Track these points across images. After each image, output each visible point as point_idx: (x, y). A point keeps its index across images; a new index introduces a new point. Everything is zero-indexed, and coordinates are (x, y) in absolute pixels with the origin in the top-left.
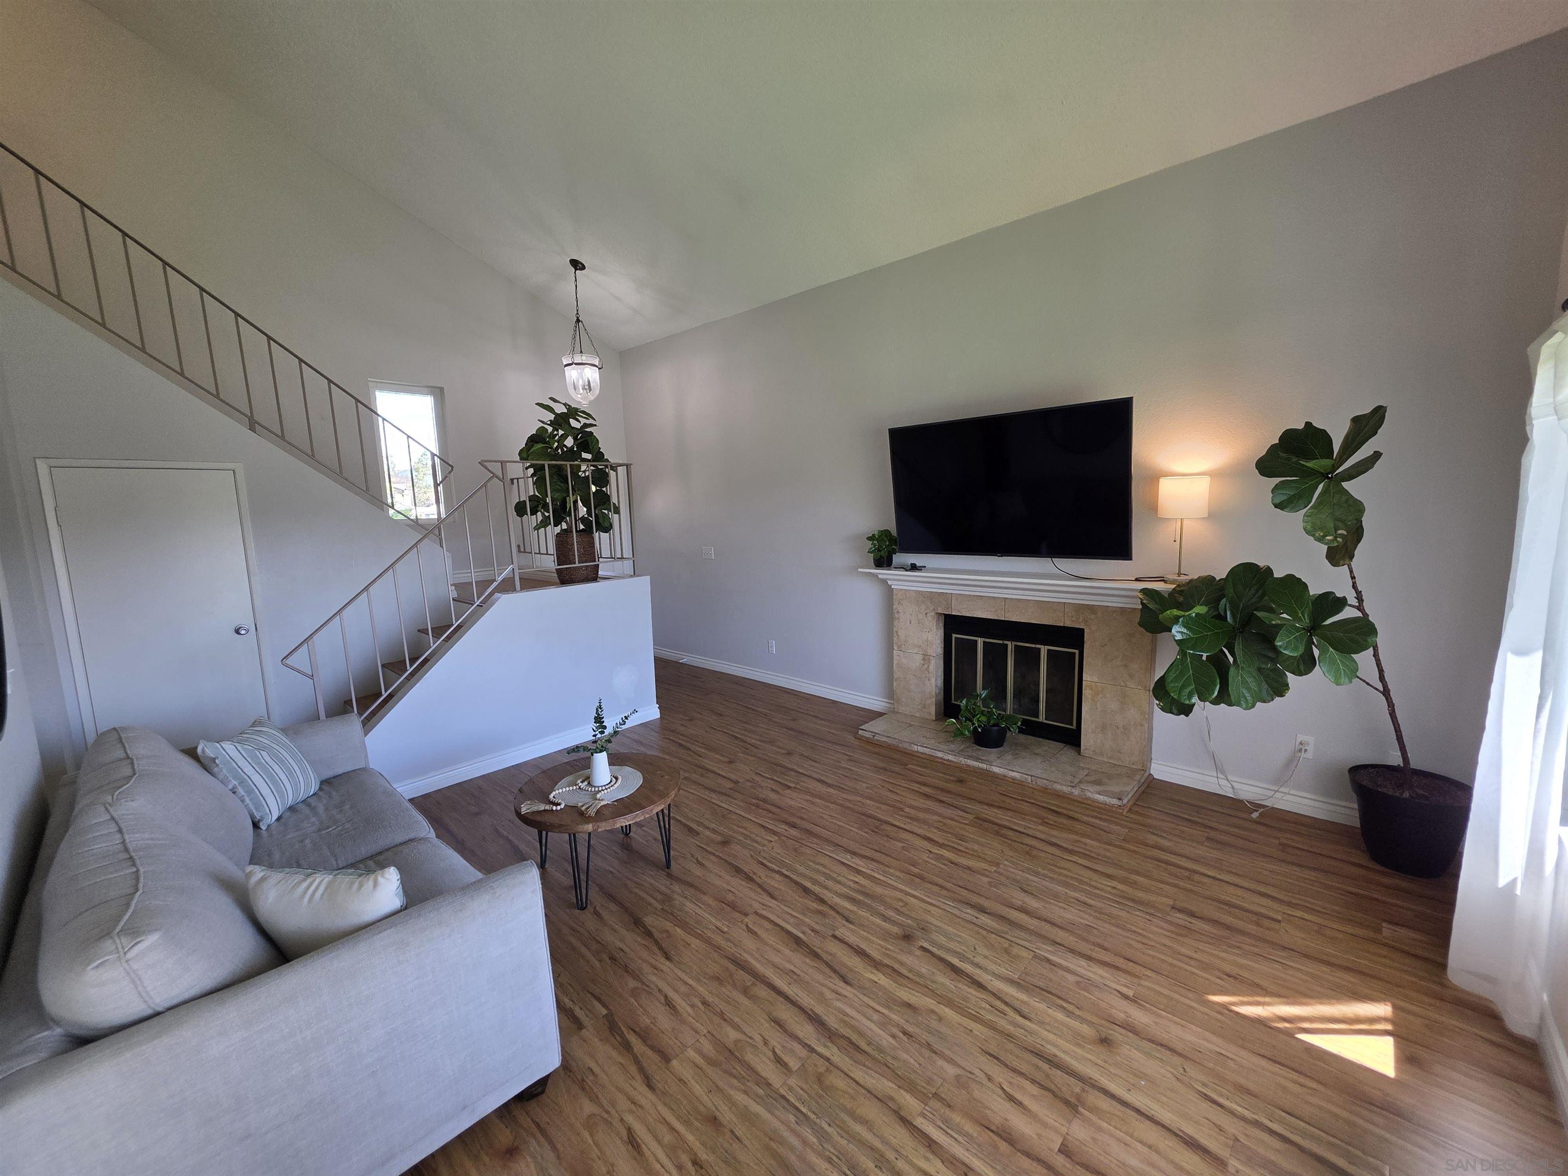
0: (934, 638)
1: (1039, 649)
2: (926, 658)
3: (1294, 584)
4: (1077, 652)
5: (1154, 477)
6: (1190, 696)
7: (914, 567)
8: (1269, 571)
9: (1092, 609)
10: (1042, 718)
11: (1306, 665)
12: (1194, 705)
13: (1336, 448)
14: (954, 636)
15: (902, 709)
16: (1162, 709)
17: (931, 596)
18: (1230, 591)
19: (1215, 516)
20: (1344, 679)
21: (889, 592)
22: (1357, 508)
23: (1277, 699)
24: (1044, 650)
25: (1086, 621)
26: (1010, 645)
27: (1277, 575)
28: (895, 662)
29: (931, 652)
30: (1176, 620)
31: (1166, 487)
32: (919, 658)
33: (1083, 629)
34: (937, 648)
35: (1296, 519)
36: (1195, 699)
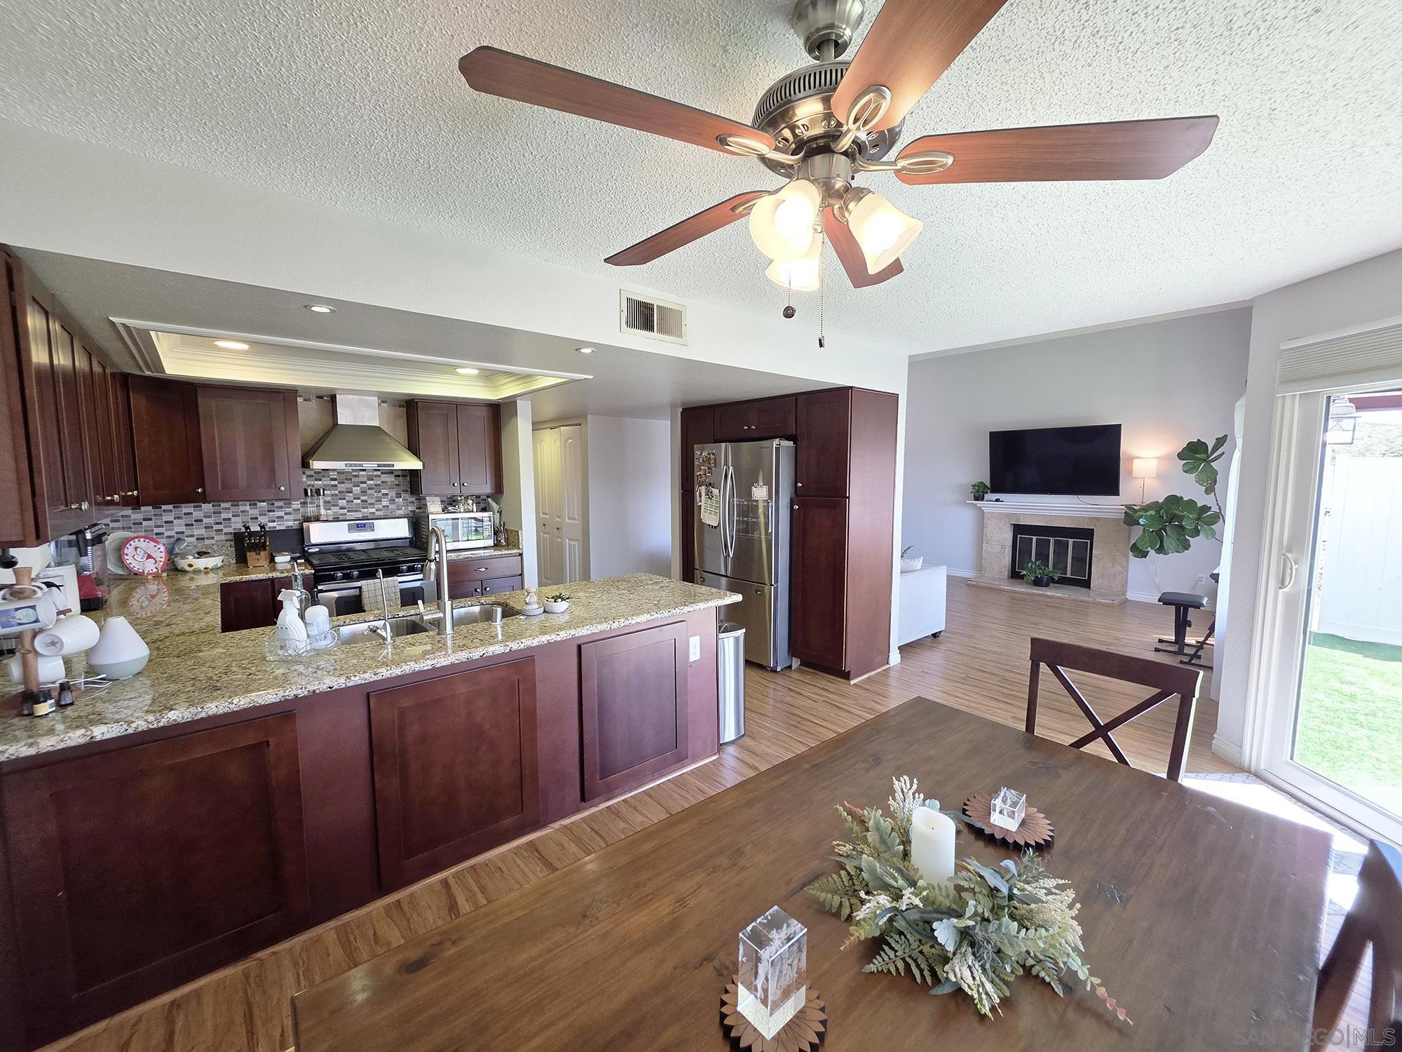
0: (1008, 536)
1: (1068, 541)
2: (1003, 547)
3: (1192, 503)
4: (1089, 541)
5: (1131, 459)
6: (1147, 548)
7: (997, 500)
8: (1182, 498)
9: (1098, 519)
10: (1068, 575)
11: (1196, 533)
12: (1149, 551)
13: (1210, 450)
14: (1019, 536)
15: (987, 575)
16: (1134, 556)
17: (1008, 515)
18: (1165, 507)
19: (1160, 476)
20: (1210, 537)
21: (981, 514)
22: (1216, 473)
23: (1186, 551)
24: (1071, 541)
25: (1095, 525)
26: (1052, 540)
27: (1184, 499)
28: (984, 550)
29: (1006, 544)
30: (1141, 517)
31: (1137, 464)
32: (999, 548)
33: (1093, 529)
34: (1009, 542)
35: (1192, 477)
36: (1149, 549)
